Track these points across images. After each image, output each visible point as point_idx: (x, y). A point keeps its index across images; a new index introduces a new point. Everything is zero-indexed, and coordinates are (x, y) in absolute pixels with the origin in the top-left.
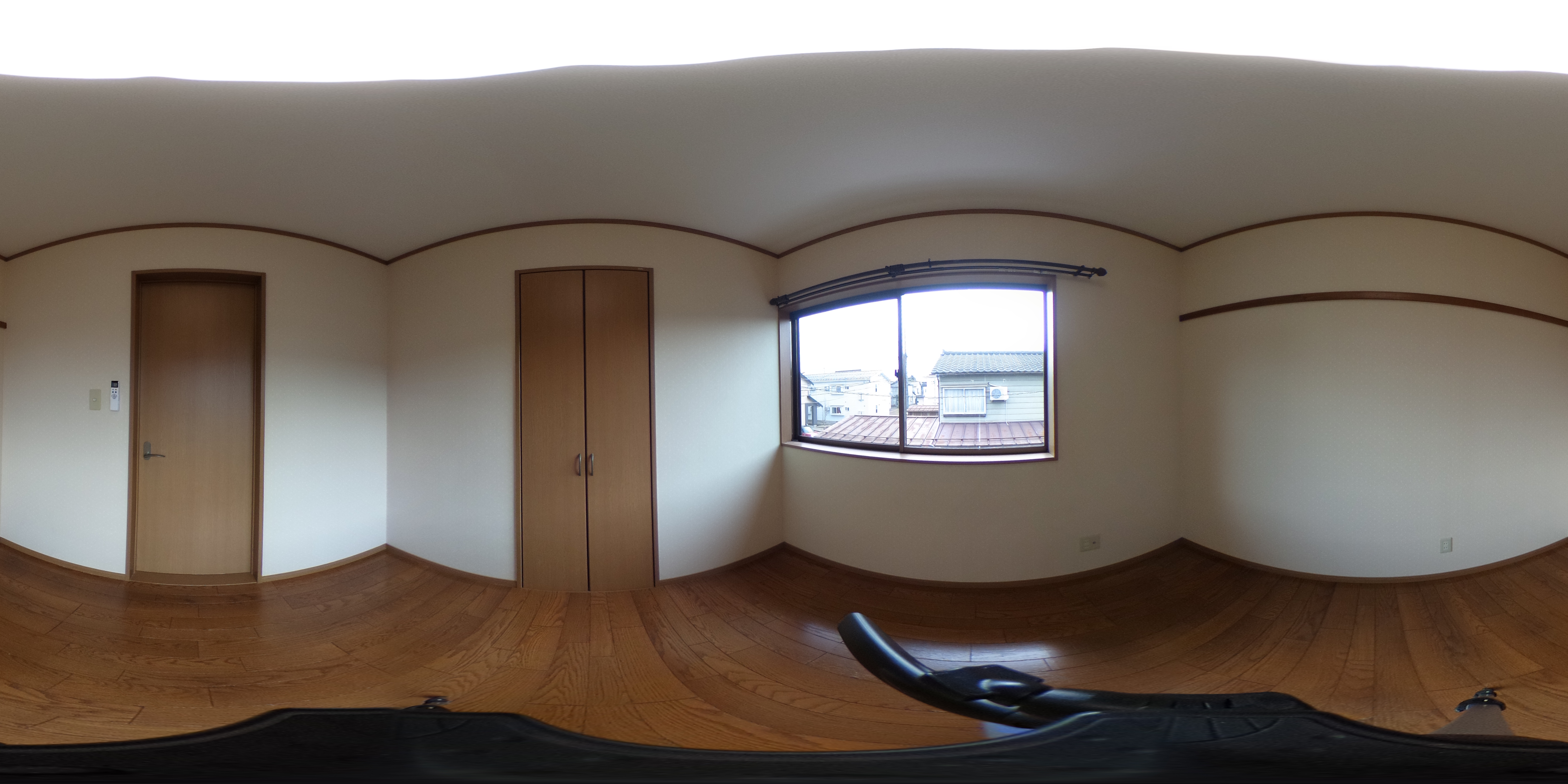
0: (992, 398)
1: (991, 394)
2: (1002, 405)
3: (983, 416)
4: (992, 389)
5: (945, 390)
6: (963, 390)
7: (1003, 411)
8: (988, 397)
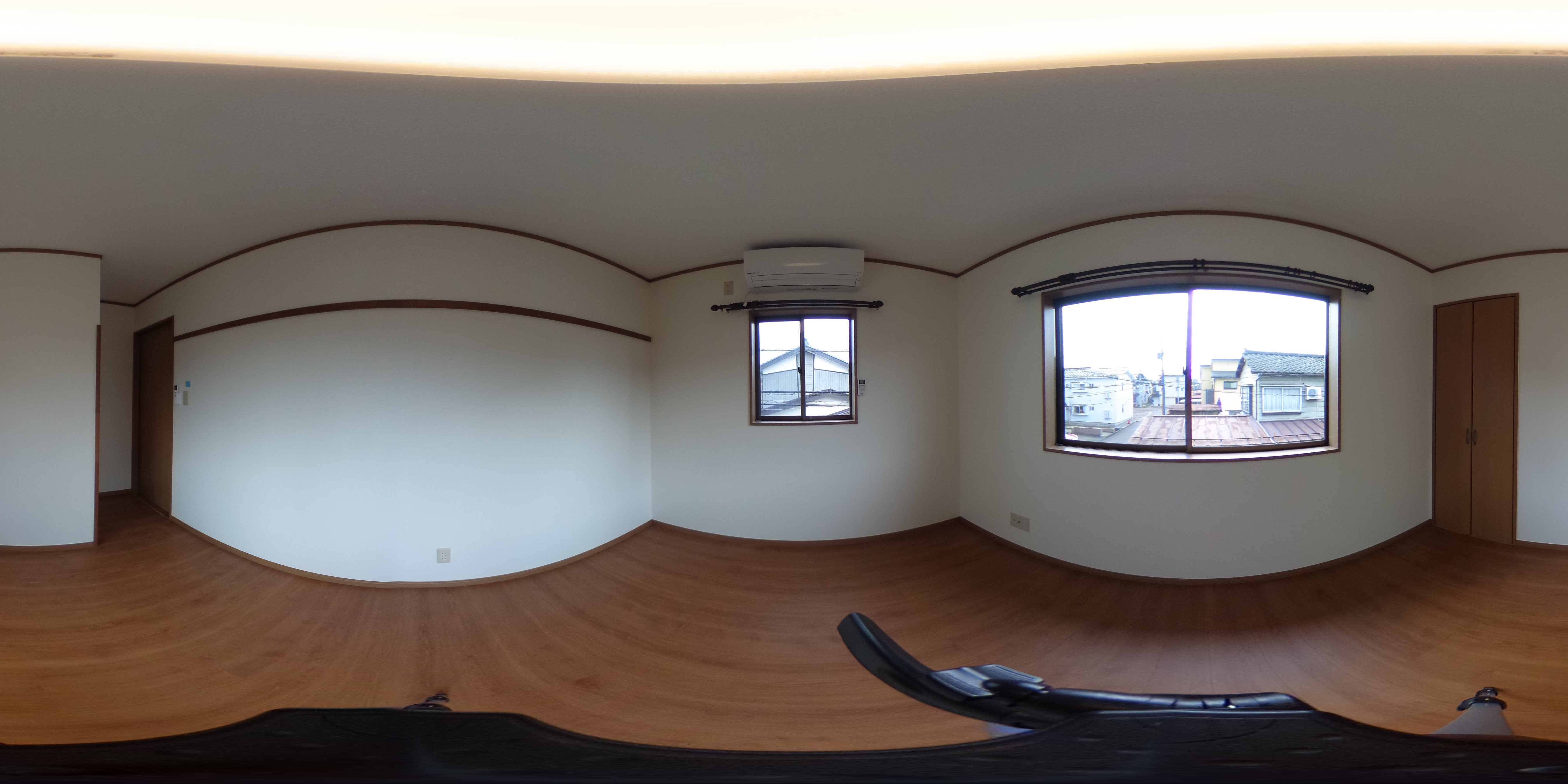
0: (1308, 398)
1: (1308, 394)
2: (1314, 404)
3: (1299, 413)
4: (1308, 389)
5: (1265, 389)
6: (1282, 389)
7: (1314, 409)
8: (1304, 396)
